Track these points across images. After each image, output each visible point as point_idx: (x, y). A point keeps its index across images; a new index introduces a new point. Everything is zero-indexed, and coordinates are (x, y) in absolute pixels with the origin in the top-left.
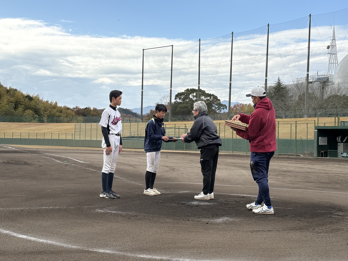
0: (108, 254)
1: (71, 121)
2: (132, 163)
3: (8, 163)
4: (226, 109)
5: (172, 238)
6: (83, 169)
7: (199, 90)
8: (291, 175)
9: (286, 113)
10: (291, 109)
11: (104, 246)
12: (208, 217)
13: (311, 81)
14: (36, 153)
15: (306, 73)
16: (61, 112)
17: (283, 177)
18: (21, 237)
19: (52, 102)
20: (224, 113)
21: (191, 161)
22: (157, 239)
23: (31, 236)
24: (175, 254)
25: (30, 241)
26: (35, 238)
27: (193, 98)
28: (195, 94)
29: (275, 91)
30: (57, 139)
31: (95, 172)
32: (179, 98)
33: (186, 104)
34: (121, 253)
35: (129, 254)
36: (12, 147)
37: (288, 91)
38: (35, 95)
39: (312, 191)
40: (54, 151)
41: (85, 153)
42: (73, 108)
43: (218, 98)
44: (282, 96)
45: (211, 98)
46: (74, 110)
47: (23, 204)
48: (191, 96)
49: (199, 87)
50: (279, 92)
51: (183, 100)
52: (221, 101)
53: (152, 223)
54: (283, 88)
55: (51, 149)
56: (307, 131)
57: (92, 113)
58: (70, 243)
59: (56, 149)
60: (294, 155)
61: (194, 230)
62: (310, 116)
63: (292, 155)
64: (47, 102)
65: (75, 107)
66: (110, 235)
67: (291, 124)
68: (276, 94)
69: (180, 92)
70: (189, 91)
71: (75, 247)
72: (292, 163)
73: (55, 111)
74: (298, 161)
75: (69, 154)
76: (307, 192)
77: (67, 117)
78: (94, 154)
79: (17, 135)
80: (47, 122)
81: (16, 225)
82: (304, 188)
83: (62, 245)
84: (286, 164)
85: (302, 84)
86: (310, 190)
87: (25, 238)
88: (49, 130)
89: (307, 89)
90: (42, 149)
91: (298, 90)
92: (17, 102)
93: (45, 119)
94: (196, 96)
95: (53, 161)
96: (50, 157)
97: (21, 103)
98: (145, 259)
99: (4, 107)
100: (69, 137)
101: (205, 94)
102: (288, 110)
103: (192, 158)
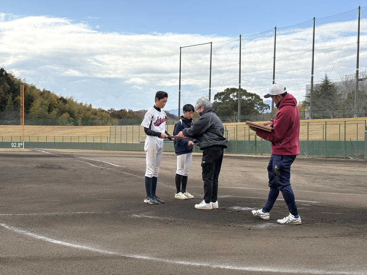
0: (146, 260)
1: (106, 123)
2: (169, 167)
3: (42, 167)
4: (270, 109)
5: (212, 245)
6: (118, 173)
7: (240, 89)
8: (340, 178)
9: (335, 113)
10: (340, 108)
11: (141, 252)
12: (250, 223)
13: (361, 78)
14: (71, 157)
15: (356, 69)
16: (96, 114)
17: (331, 180)
18: (56, 242)
19: (86, 104)
20: (267, 113)
21: (232, 164)
22: (196, 245)
23: (66, 242)
24: (215, 261)
25: (65, 247)
26: (70, 243)
27: (233, 98)
28: (235, 94)
29: (322, 89)
30: (92, 143)
31: (131, 176)
32: (218, 98)
33: (227, 104)
34: (159, 259)
35: (167, 261)
36: (46, 151)
37: (336, 89)
38: (69, 97)
39: (362, 196)
40: (89, 155)
41: (121, 157)
42: (108, 110)
43: (261, 98)
44: (330, 94)
45: (253, 98)
46: (108, 112)
47: (58, 209)
48: (231, 96)
49: (240, 86)
50: (326, 91)
51: (223, 100)
52: (263, 101)
53: (192, 228)
54: (330, 86)
55: (86, 153)
56: (357, 132)
57: (128, 115)
58: (106, 249)
59: (91, 153)
60: (343, 158)
61: (236, 236)
62: (360, 116)
63: (341, 158)
64: (81, 104)
65: (110, 109)
66: (148, 241)
67: (340, 124)
68: (323, 93)
69: (220, 92)
70: (229, 90)
71: (111, 253)
72: (341, 166)
73: (89, 113)
74: (347, 164)
75: (105, 158)
76: (357, 196)
77: (101, 119)
78: (130, 158)
79: (50, 139)
80: (82, 125)
81: (50, 230)
82: (354, 193)
83: (98, 250)
84: (335, 168)
85: (351, 81)
86: (360, 194)
87: (59, 244)
88: (83, 134)
89: (357, 87)
90: (77, 153)
91: (347, 87)
92: (50, 104)
93: (79, 121)
94: (237, 96)
95: (88, 165)
96: (85, 161)
97: (54, 105)
98: (184, 265)
99: (37, 110)
100: (104, 141)
101: (246, 94)
102: (337, 109)
103: (233, 161)
